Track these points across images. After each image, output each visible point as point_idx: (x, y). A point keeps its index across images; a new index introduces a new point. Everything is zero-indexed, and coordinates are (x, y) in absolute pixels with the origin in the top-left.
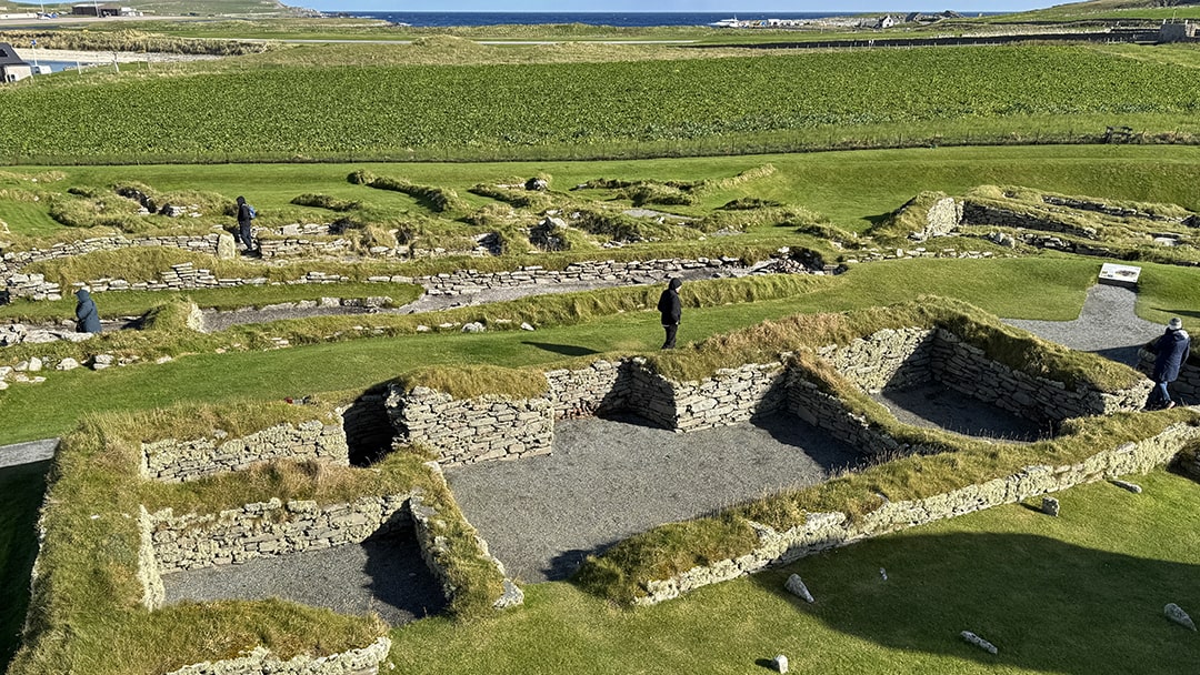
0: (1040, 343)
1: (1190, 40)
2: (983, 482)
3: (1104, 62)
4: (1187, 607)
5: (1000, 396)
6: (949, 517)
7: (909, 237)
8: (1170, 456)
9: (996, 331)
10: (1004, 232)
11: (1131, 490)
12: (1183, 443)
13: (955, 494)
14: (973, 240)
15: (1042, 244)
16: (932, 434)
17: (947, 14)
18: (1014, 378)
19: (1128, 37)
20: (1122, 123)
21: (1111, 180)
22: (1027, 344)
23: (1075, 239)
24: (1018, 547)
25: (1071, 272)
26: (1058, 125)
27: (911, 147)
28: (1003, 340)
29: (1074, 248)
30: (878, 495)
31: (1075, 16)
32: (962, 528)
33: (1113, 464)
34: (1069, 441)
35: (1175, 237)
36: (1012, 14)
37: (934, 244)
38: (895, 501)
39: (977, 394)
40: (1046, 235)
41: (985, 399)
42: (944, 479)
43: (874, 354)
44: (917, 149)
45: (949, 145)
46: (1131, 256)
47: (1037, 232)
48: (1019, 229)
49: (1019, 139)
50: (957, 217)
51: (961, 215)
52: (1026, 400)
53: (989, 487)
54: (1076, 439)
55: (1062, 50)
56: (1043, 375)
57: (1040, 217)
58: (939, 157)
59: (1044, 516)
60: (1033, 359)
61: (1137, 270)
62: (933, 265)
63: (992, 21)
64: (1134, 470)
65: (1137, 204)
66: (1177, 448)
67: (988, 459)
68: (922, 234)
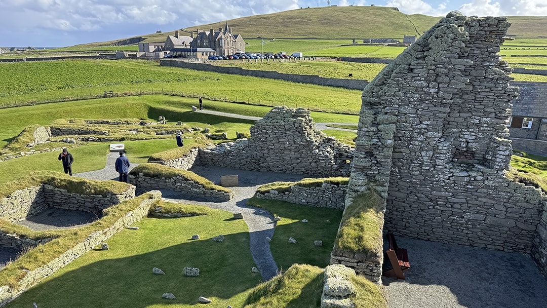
0: (88, 181)
1: (127, 58)
2: (73, 247)
3: (98, 66)
4: (160, 267)
5: (80, 206)
6: (63, 267)
7: (27, 146)
8: (147, 212)
9: (69, 180)
10: (70, 137)
11: (135, 229)
12: (150, 206)
13: (61, 256)
14: (56, 143)
15: (87, 140)
16: (49, 232)
17: (29, 48)
18: (82, 198)
19: (105, 57)
20: (110, 89)
21: (112, 111)
22: (82, 183)
23: (100, 136)
24: (95, 269)
25: (99, 150)
26: (85, 93)
27: (22, 106)
28: (73, 184)
29: (100, 140)
30: (23, 270)
31: (84, 49)
32: (70, 269)
33: (126, 222)
34: (106, 218)
35: (137, 130)
36: (59, 48)
37: (39, 147)
38: (33, 270)
39: (70, 208)
40: (87, 136)
41: (74, 209)
42: (55, 252)
43: (15, 203)
44: (26, 107)
45: (40, 104)
46: (122, 139)
47: (83, 136)
48: (76, 135)
49: (71, 99)
50: (48, 134)
51: (50, 133)
52: (90, 205)
53: (77, 248)
54: (109, 217)
55: (81, 62)
56: (92, 194)
57: (84, 129)
58: (38, 109)
59: (103, 251)
60: (87, 188)
61: (123, 145)
62: (39, 157)
63: (51, 51)
64: (135, 221)
65: (121, 119)
66: (148, 208)
67: (73, 236)
68: (34, 143)
